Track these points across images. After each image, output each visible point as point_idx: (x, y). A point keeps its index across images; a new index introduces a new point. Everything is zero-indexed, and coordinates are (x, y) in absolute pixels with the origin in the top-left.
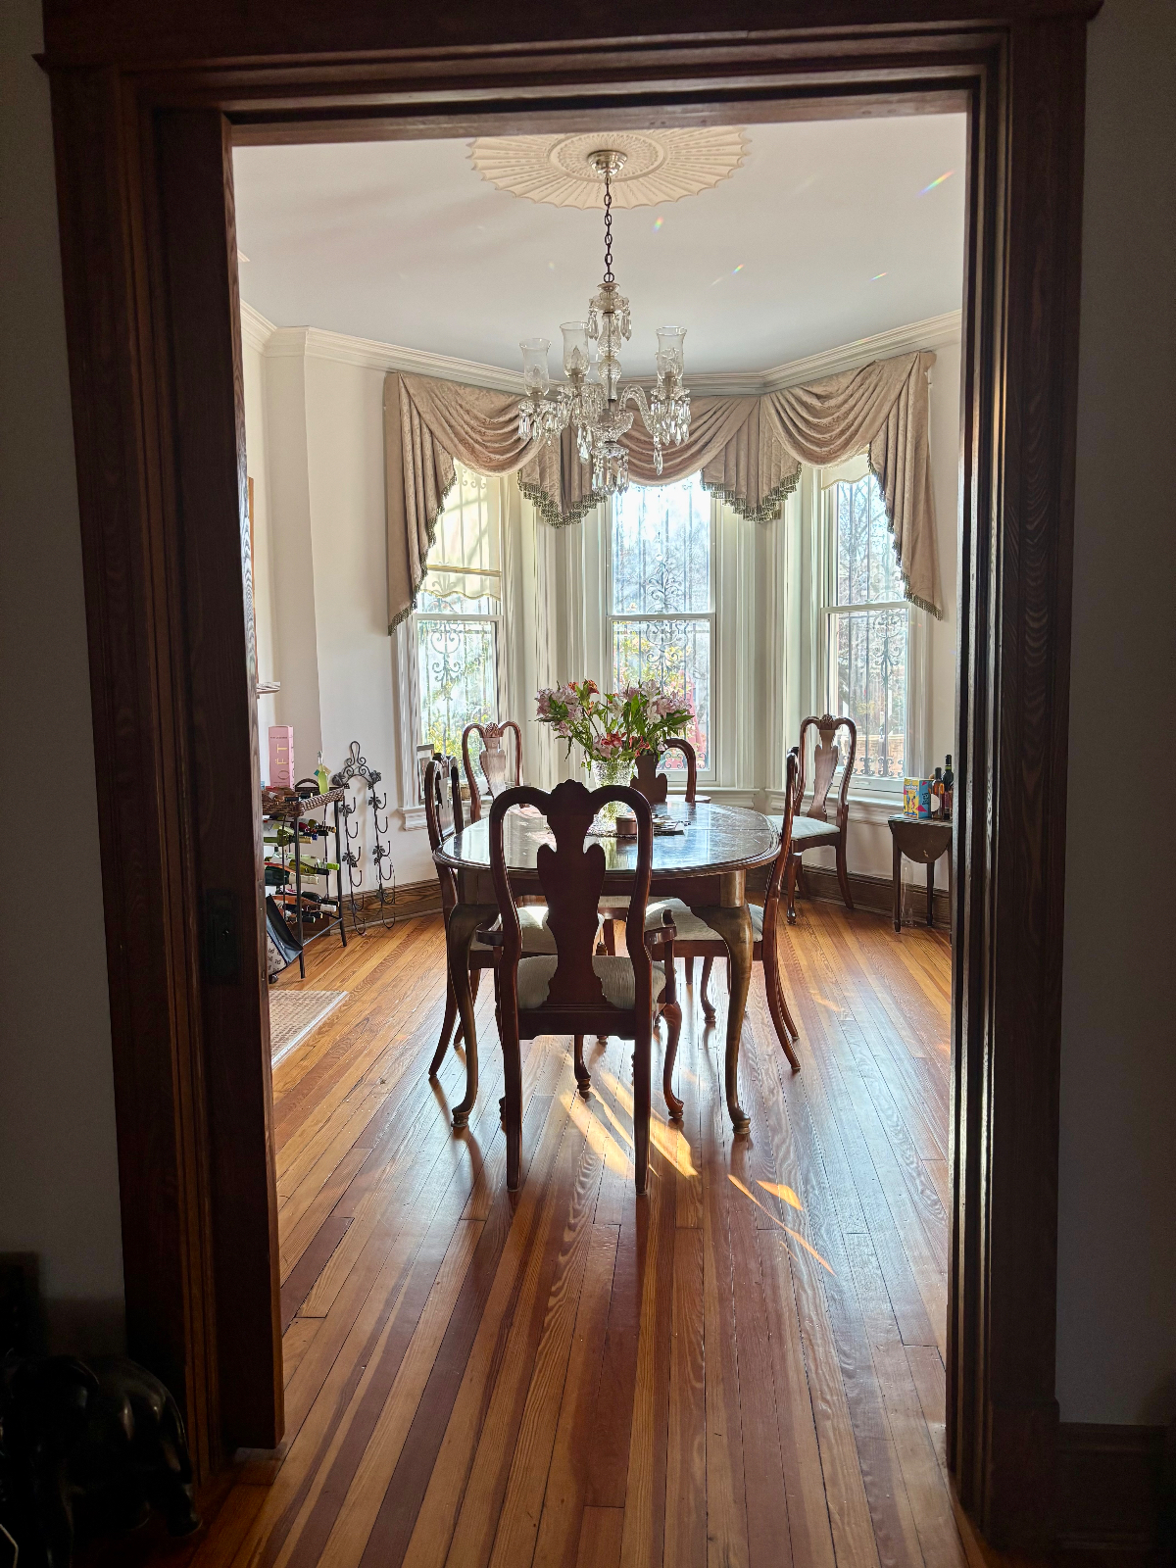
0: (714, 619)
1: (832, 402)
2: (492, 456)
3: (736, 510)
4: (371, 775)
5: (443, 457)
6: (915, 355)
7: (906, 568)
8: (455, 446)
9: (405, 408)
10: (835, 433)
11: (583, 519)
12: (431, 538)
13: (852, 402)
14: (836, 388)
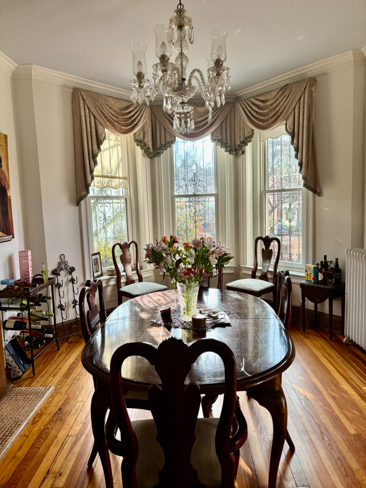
0: (216, 196)
1: (269, 103)
2: (122, 127)
3: (226, 151)
4: (70, 268)
5: (100, 127)
6: (308, 80)
7: (305, 174)
8: (105, 122)
9: (82, 105)
10: (270, 116)
11: (162, 155)
12: (95, 163)
13: (278, 102)
14: (270, 97)
